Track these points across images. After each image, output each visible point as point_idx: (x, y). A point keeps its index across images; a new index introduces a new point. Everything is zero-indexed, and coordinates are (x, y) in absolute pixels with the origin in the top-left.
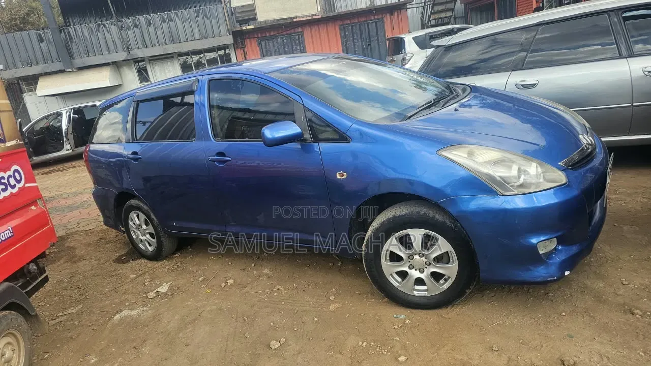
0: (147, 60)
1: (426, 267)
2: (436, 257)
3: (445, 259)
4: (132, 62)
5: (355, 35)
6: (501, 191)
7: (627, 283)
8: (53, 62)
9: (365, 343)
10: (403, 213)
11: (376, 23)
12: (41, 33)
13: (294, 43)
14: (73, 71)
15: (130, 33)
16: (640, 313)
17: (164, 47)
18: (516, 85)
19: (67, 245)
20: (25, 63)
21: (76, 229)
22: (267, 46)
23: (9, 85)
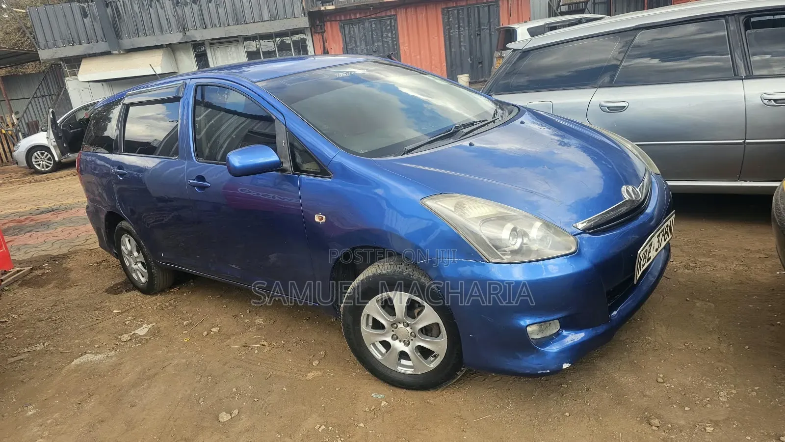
0: (207, 44)
1: (412, 340)
2: (425, 327)
3: (434, 332)
4: (190, 44)
5: (461, 21)
6: (487, 256)
7: (662, 381)
8: (97, 42)
9: (323, 427)
10: (385, 272)
11: (489, 6)
12: (85, 6)
13: (384, 29)
14: (120, 54)
15: (187, 9)
16: (659, 425)
17: (227, 28)
18: (601, 106)
19: (64, 266)
20: (66, 42)
21: (81, 247)
22: (352, 32)
23: (51, 66)
